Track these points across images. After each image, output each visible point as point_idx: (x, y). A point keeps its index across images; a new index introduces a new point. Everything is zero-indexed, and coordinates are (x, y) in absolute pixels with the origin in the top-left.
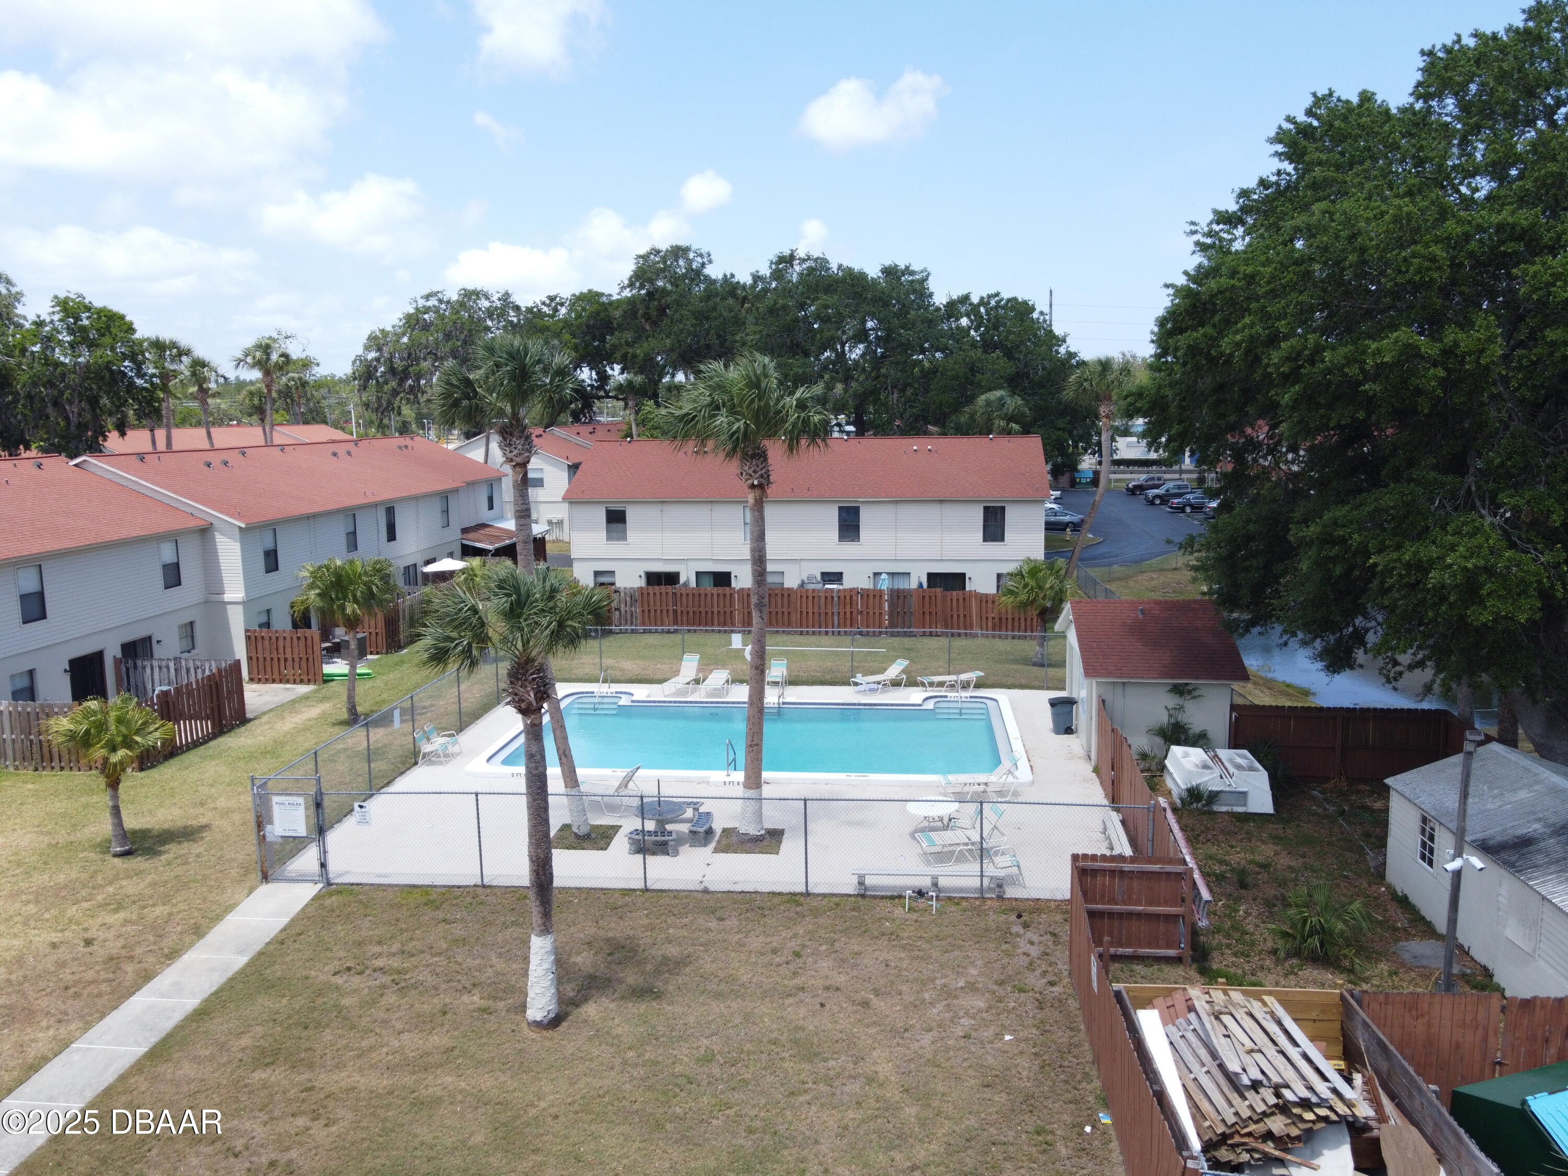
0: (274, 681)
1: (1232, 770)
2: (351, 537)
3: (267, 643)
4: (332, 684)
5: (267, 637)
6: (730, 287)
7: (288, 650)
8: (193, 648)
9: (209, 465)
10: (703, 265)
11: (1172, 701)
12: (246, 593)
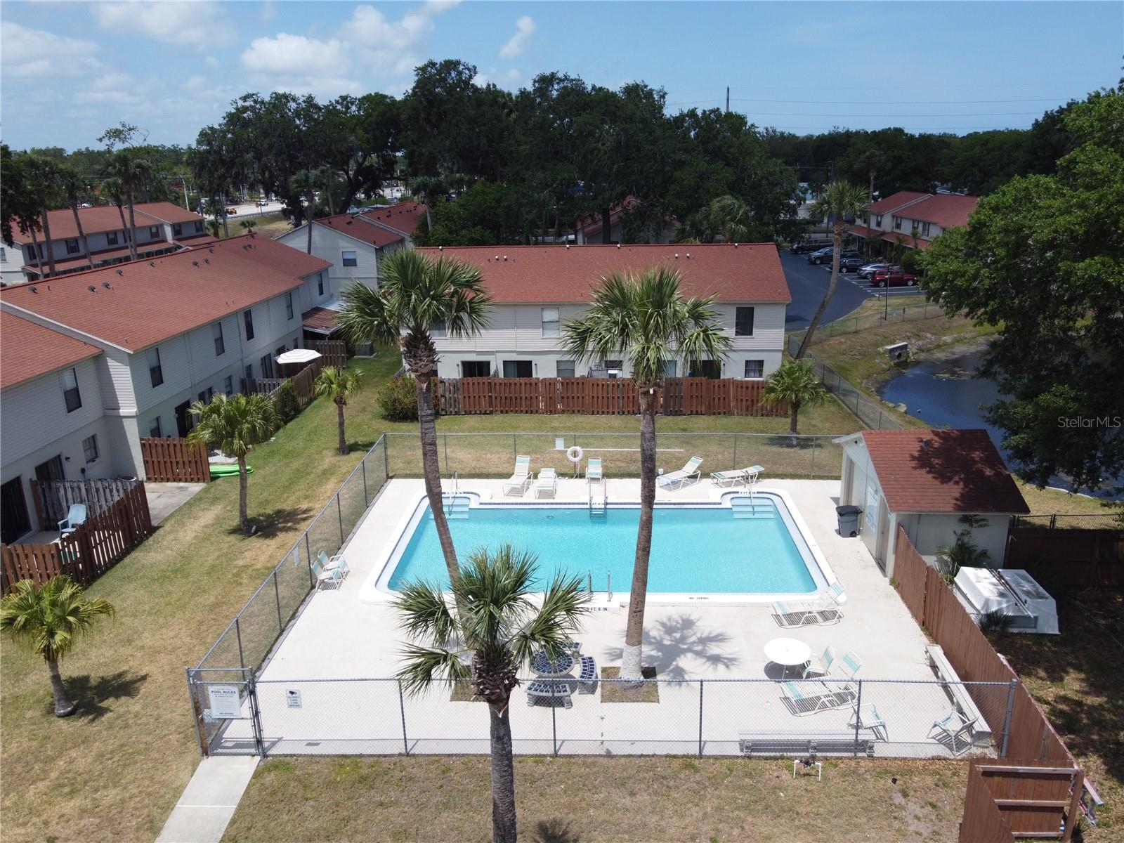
0: (168, 480)
1: (1024, 597)
2: (219, 342)
3: (159, 449)
4: (218, 481)
5: (159, 444)
6: (493, 96)
7: (179, 455)
8: (97, 456)
9: (93, 289)
10: (471, 77)
11: (960, 528)
12: (138, 408)
